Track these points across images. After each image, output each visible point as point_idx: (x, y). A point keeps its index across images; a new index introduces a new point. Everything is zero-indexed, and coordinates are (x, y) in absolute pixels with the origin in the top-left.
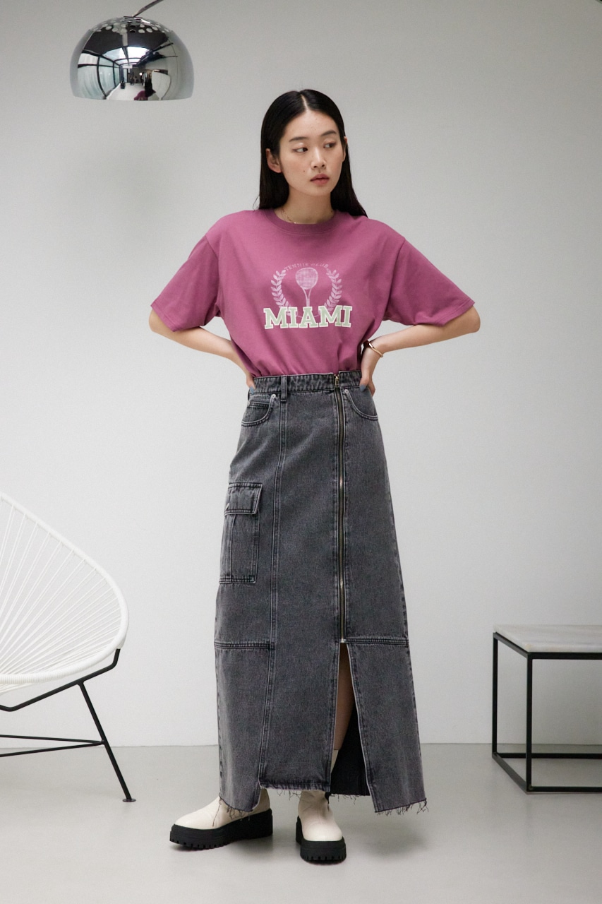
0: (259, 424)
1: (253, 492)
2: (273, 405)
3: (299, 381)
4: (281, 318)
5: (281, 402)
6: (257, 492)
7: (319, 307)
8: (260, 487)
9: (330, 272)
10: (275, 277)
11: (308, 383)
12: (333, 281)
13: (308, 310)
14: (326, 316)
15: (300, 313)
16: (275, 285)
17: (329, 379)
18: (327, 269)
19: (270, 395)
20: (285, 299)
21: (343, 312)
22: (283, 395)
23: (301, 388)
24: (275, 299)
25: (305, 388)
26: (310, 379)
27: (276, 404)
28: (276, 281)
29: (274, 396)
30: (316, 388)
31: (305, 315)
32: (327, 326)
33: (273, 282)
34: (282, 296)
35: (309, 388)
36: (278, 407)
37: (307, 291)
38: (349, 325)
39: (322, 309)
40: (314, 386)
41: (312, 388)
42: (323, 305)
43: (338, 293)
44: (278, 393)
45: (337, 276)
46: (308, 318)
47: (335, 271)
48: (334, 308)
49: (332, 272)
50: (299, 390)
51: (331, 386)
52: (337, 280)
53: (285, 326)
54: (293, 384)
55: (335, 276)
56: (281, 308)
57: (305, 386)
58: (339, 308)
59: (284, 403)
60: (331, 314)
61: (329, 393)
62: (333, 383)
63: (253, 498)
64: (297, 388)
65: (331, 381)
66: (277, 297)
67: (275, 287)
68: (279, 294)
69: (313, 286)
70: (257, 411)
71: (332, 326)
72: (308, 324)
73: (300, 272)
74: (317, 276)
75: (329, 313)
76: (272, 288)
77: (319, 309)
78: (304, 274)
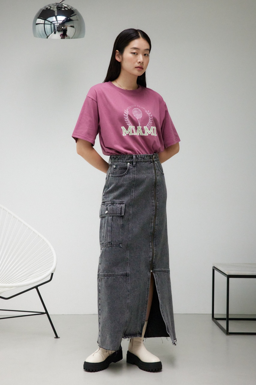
0: (122, 176)
1: (121, 206)
2: (130, 168)
3: (140, 157)
4: (130, 131)
5: (133, 167)
6: (123, 206)
7: (144, 127)
8: (124, 204)
10: (125, 112)
11: (144, 158)
12: (149, 115)
13: (139, 127)
14: (147, 131)
15: (136, 129)
17: (151, 157)
18: (145, 110)
19: (127, 163)
20: (130, 123)
22: (134, 164)
23: (141, 160)
24: (126, 122)
25: (142, 161)
26: (145, 157)
27: (131, 167)
28: (126, 114)
29: (129, 164)
30: (147, 161)
31: (138, 130)
32: (148, 135)
33: (124, 115)
34: (129, 121)
35: (144, 160)
36: (132, 169)
37: (139, 119)
38: (156, 135)
39: (145, 128)
40: (146, 160)
41: (145, 161)
42: (146, 126)
43: (151, 121)
44: (132, 163)
45: (150, 113)
46: (139, 131)
48: (150, 127)
49: (147, 111)
50: (140, 161)
51: (152, 160)
52: (150, 115)
53: (131, 134)
54: (138, 158)
55: (149, 113)
56: (129, 126)
57: (143, 160)
58: (152, 127)
59: (135, 167)
60: (149, 130)
61: (151, 163)
62: (152, 158)
63: (121, 208)
64: (139, 161)
65: (152, 157)
67: (126, 117)
69: (141, 118)
70: (121, 170)
71: (150, 135)
72: (140, 134)
73: (134, 111)
74: (142, 113)
75: (148, 129)
76: (124, 117)
77: (144, 128)
78: (136, 112)
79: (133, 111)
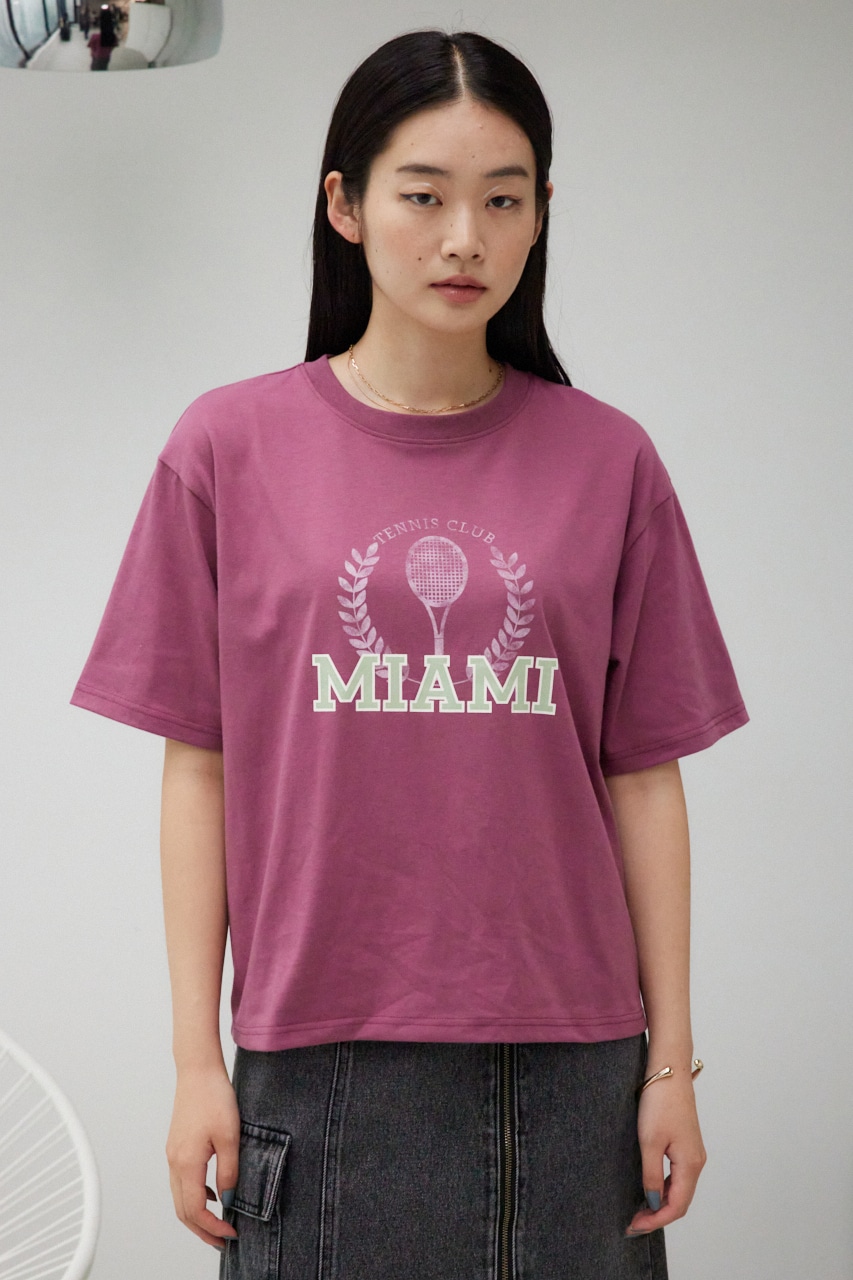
1: (266, 1154)
4: (362, 682)
6: (276, 1158)
7: (470, 657)
9: (501, 556)
10: (350, 568)
12: (510, 586)
13: (437, 663)
14: (487, 684)
15: (414, 671)
16: (350, 590)
18: (493, 549)
20: (373, 632)
21: (534, 675)
24: (346, 629)
28: (351, 580)
31: (430, 678)
33: (343, 582)
34: (368, 622)
37: (438, 612)
38: (551, 709)
39: (476, 663)
42: (482, 654)
43: (522, 622)
45: (521, 572)
46: (437, 685)
47: (515, 556)
48: (511, 663)
49: (506, 558)
52: (522, 582)
53: (370, 705)
55: (514, 569)
56: (364, 655)
58: (524, 663)
60: (502, 680)
63: (266, 1173)
66: (353, 625)
67: (350, 596)
68: (360, 615)
69: (455, 598)
71: (502, 711)
72: (437, 703)
73: (418, 550)
74: (466, 568)
75: (495, 676)
76: (340, 598)
77: (469, 665)
78: (430, 556)
79: (411, 552)
